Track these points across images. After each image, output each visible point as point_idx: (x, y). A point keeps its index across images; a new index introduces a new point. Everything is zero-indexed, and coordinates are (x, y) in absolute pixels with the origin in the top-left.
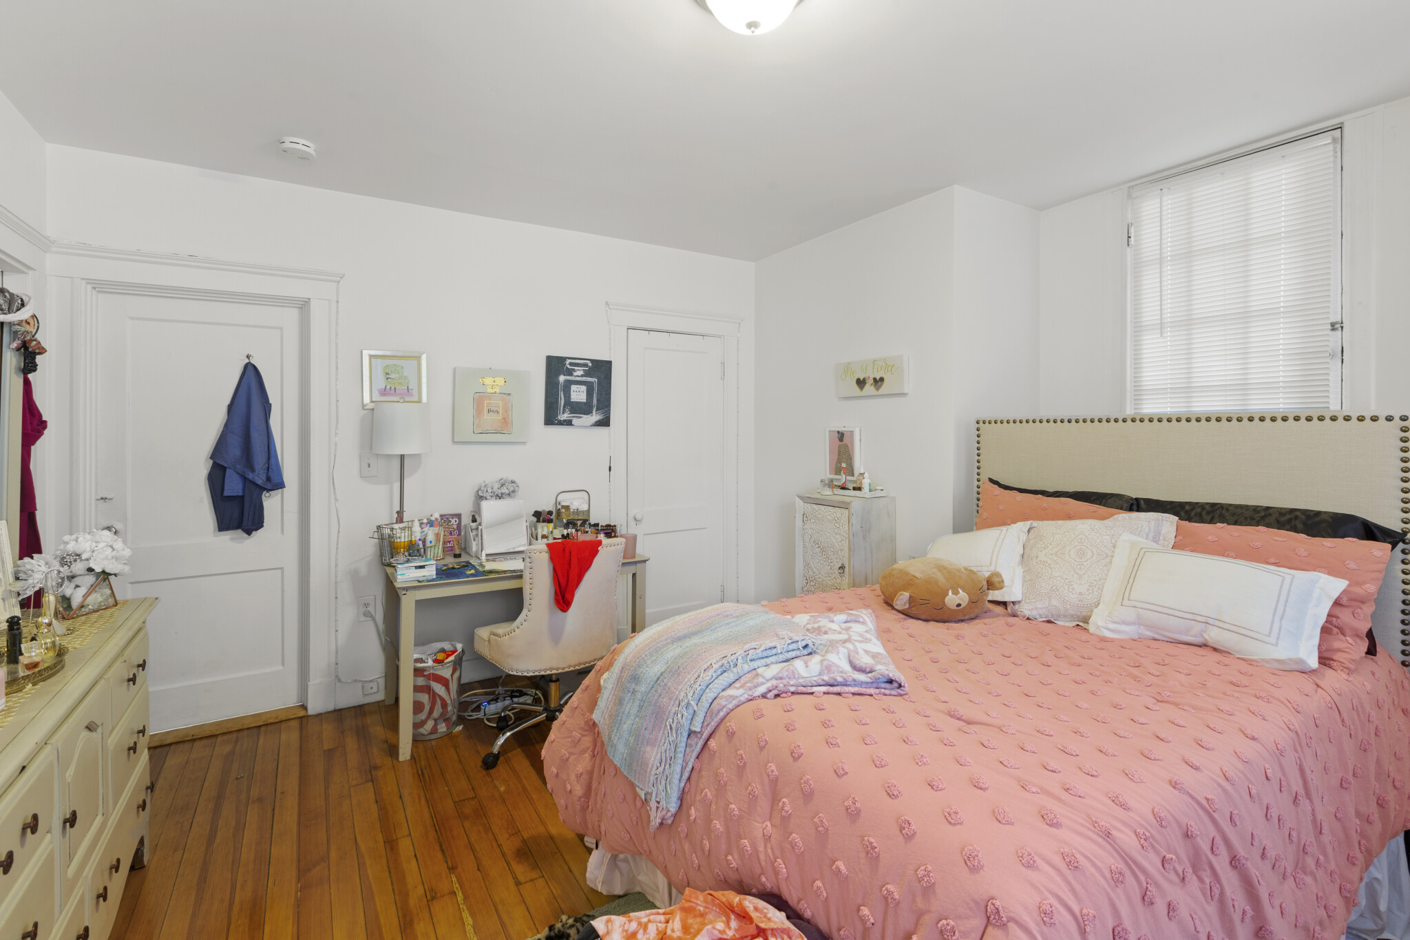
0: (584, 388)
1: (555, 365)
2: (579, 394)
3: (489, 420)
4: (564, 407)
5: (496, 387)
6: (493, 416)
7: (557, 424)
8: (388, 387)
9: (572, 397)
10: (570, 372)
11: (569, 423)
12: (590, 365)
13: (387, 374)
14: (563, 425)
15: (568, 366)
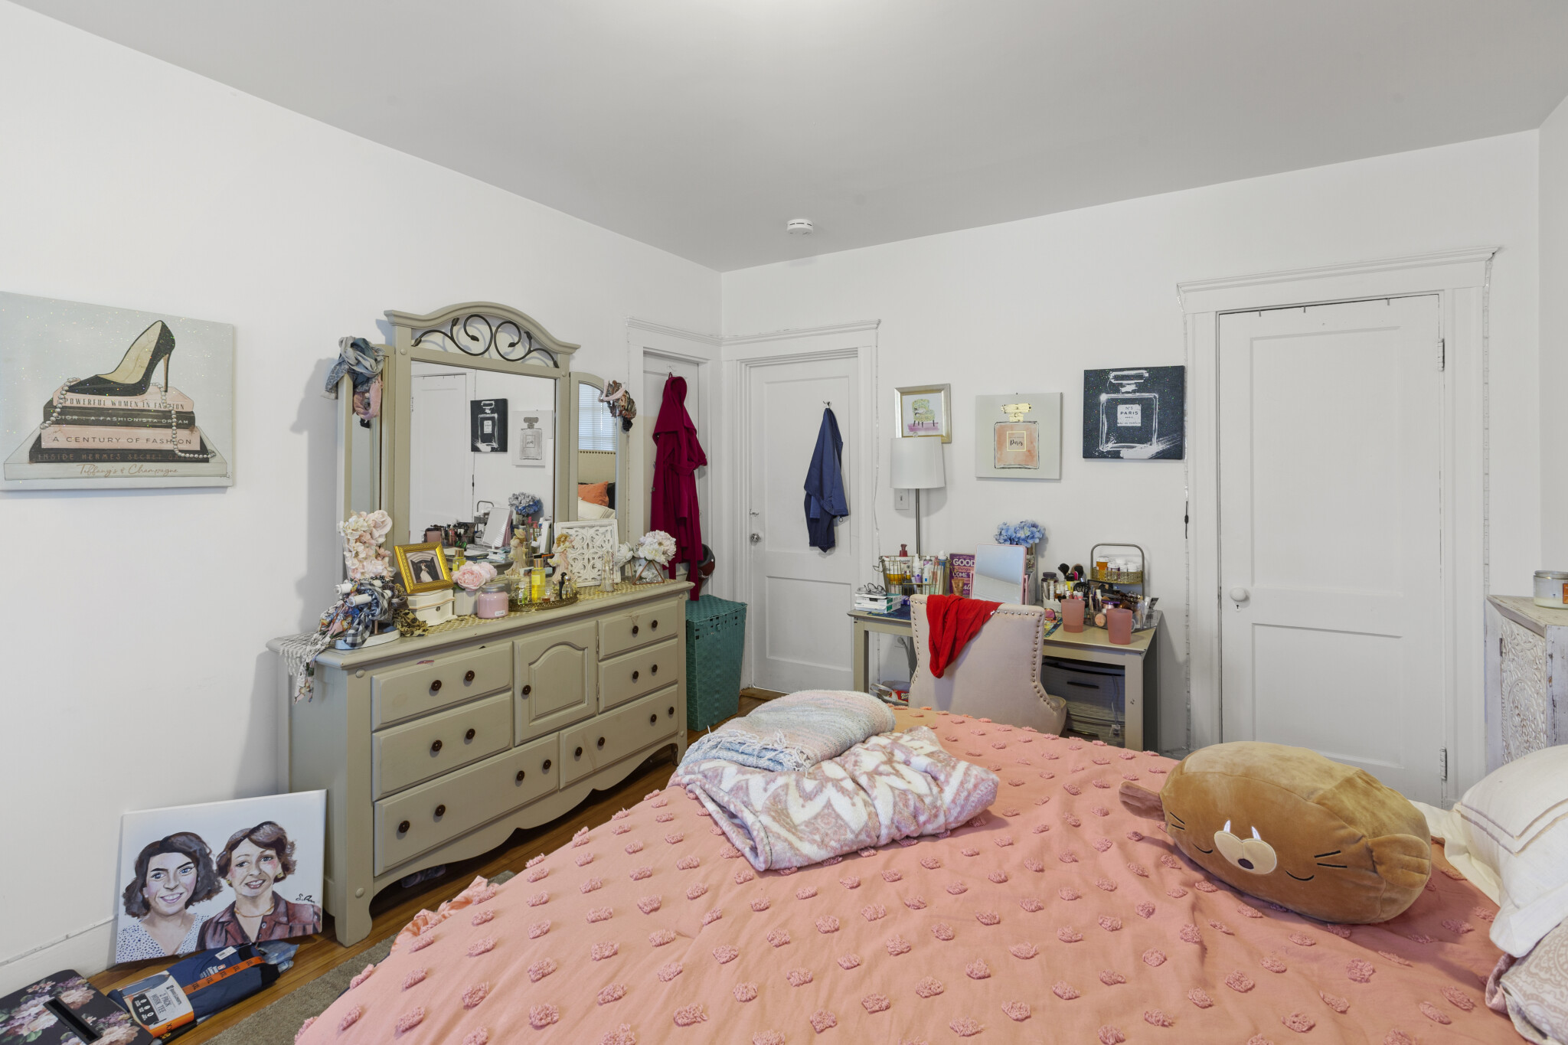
0: (1137, 408)
1: (1095, 381)
2: (1129, 416)
3: (1012, 452)
4: (1108, 434)
5: (1020, 414)
6: (1016, 449)
7: (1098, 457)
8: (917, 422)
9: (1119, 421)
10: (1116, 389)
11: (1115, 455)
12: (1147, 375)
13: (916, 409)
14: (1108, 457)
15: (1113, 381)
